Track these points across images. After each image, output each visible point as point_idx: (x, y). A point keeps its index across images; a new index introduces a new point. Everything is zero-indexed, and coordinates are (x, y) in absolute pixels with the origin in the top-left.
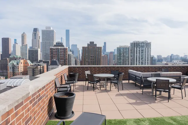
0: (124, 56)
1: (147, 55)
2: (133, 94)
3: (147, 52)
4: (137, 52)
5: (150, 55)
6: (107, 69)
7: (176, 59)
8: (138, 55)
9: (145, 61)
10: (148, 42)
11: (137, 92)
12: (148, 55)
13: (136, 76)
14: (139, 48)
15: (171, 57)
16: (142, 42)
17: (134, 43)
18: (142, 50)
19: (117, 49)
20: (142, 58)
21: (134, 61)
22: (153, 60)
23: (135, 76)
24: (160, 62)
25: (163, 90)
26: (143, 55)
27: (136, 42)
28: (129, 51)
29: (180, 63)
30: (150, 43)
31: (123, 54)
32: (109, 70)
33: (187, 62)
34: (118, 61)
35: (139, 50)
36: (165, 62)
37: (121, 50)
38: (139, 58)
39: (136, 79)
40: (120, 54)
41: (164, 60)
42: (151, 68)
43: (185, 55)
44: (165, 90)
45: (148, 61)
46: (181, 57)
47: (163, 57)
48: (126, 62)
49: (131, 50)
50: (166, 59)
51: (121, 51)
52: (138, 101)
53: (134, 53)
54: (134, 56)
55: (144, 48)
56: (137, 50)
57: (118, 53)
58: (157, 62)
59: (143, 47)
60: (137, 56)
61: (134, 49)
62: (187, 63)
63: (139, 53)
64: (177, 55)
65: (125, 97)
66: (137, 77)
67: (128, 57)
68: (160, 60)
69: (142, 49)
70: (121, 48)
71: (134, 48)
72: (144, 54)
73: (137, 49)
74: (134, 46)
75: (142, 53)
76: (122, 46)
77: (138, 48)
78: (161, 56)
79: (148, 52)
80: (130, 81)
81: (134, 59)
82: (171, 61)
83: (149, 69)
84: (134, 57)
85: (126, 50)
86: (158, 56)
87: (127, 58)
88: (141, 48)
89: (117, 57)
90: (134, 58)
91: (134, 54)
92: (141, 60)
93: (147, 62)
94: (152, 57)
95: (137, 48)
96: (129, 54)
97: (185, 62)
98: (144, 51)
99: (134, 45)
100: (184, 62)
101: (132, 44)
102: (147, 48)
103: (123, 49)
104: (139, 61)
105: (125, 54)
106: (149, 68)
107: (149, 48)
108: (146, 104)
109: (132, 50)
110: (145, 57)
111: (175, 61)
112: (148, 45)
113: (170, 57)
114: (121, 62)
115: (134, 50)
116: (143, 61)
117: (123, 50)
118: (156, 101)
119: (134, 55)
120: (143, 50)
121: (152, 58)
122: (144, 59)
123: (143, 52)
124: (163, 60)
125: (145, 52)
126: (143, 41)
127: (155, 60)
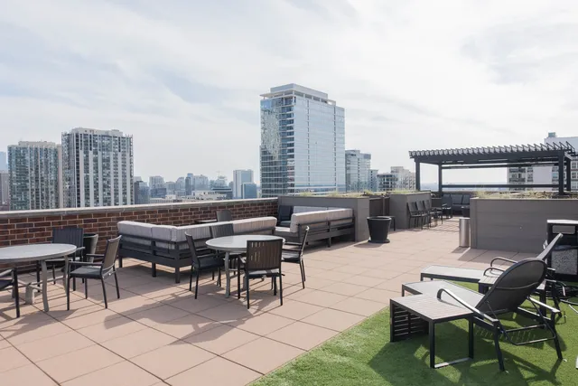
0: (37, 178)
1: (120, 174)
2: (164, 304)
3: (120, 167)
4: (86, 164)
5: (131, 176)
6: (25, 226)
7: (202, 187)
8: (91, 174)
9: (116, 194)
10: (124, 136)
11: (173, 295)
12: (124, 176)
13: (154, 241)
14: (96, 153)
15: (187, 180)
16: (104, 134)
17: (77, 136)
18: (103, 160)
19: (6, 151)
20: (104, 186)
21: (79, 194)
22: (138, 191)
23: (148, 243)
24: (159, 196)
25: (265, 272)
26: (108, 175)
27: (83, 132)
28: (56, 161)
29: (210, 196)
30: (129, 139)
31: (37, 172)
32: (34, 230)
33: (224, 193)
34: (15, 196)
35: (96, 160)
36: (174, 197)
37: (27, 158)
38: (96, 186)
39: (154, 253)
40: (22, 172)
41: (169, 189)
42: (184, 210)
43: (221, 177)
44: (269, 272)
45: (125, 193)
46: (212, 182)
47: (165, 181)
48: (47, 198)
49: (68, 159)
50: (174, 187)
51: (25, 161)
52: (201, 325)
53: (78, 167)
54: (78, 179)
55: (112, 154)
56: (86, 160)
57: (14, 167)
58: (152, 197)
59: (105, 148)
60: (87, 178)
61: (78, 155)
62: (225, 196)
63: (96, 168)
64: (202, 177)
65: (146, 321)
66: (159, 245)
67: (57, 182)
68: (159, 190)
69: (106, 157)
70: (24, 148)
71: (77, 152)
72: (112, 170)
73: (87, 156)
74: (77, 144)
75: (104, 167)
76: (28, 143)
77: (91, 153)
78: (161, 179)
79: (124, 166)
80: (124, 261)
81: (79, 190)
82: (188, 193)
83: (178, 215)
84: (78, 183)
85: (47, 156)
86: (152, 178)
87: (50, 187)
88: (100, 153)
89: (11, 182)
90: (78, 186)
91: (78, 171)
92: (104, 190)
93: (120, 196)
94: (135, 181)
95: (86, 153)
96: (57, 172)
97: (222, 195)
98: (112, 164)
99: (77, 140)
100: (219, 195)
101: (68, 138)
102: (120, 155)
103: (33, 152)
104: (96, 194)
105: (42, 173)
106: (176, 211)
107: (128, 154)
108: (231, 326)
109: (71, 159)
110: (116, 180)
111: (198, 193)
112: (124, 144)
113: (184, 181)
114: (27, 201)
115: (78, 159)
116: (109, 194)
117: (36, 158)
118: (252, 310)
119: (78, 175)
120: (108, 160)
121: (137, 183)
122: (112, 189)
123: (108, 165)
124: (167, 191)
125: (116, 166)
126: (108, 132)
127: (144, 192)
